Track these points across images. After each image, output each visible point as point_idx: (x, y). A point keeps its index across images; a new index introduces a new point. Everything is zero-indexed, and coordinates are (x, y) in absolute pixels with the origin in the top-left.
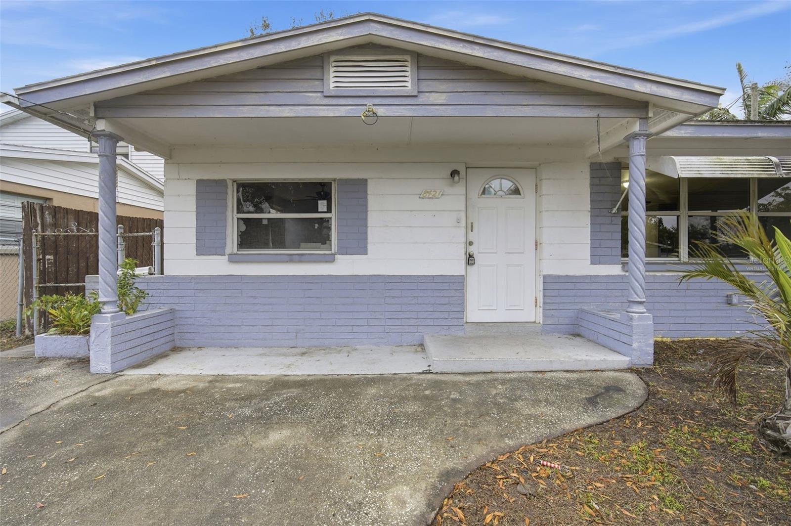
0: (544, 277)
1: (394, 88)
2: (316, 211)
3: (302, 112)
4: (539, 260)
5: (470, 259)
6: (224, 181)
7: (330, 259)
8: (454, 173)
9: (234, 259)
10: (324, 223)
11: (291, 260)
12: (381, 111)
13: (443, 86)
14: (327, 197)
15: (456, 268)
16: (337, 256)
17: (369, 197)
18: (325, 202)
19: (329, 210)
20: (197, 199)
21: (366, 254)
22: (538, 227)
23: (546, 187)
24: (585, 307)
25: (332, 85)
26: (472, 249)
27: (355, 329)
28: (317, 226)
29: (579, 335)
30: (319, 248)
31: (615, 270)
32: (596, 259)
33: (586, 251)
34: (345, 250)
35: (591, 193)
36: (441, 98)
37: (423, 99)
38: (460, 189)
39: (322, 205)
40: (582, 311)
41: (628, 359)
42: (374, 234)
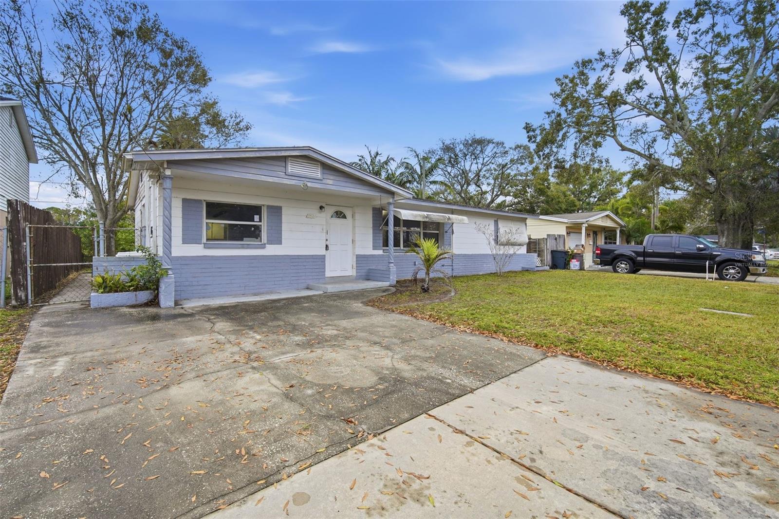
0: (357, 255)
1: (314, 175)
2: (253, 221)
3: (276, 180)
4: (354, 248)
5: (327, 247)
6: (201, 200)
7: (263, 247)
8: (321, 208)
9: (206, 247)
10: (258, 228)
11: (243, 247)
12: (309, 184)
13: (332, 177)
14: (260, 214)
15: (322, 252)
16: (267, 245)
17: (283, 216)
18: (258, 216)
19: (260, 221)
20: (183, 210)
21: (281, 244)
22: (354, 234)
23: (357, 216)
24: (371, 268)
25: (290, 170)
26: (328, 243)
27: (276, 283)
28: (253, 229)
29: (369, 280)
30: (255, 241)
31: (380, 252)
32: (375, 248)
33: (370, 244)
34: (271, 242)
35: (373, 220)
36: (331, 182)
37: (324, 181)
38: (323, 215)
39: (256, 218)
40: (370, 269)
41: (388, 283)
42: (285, 234)
